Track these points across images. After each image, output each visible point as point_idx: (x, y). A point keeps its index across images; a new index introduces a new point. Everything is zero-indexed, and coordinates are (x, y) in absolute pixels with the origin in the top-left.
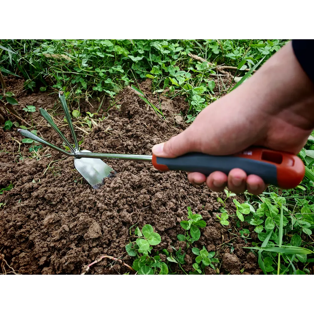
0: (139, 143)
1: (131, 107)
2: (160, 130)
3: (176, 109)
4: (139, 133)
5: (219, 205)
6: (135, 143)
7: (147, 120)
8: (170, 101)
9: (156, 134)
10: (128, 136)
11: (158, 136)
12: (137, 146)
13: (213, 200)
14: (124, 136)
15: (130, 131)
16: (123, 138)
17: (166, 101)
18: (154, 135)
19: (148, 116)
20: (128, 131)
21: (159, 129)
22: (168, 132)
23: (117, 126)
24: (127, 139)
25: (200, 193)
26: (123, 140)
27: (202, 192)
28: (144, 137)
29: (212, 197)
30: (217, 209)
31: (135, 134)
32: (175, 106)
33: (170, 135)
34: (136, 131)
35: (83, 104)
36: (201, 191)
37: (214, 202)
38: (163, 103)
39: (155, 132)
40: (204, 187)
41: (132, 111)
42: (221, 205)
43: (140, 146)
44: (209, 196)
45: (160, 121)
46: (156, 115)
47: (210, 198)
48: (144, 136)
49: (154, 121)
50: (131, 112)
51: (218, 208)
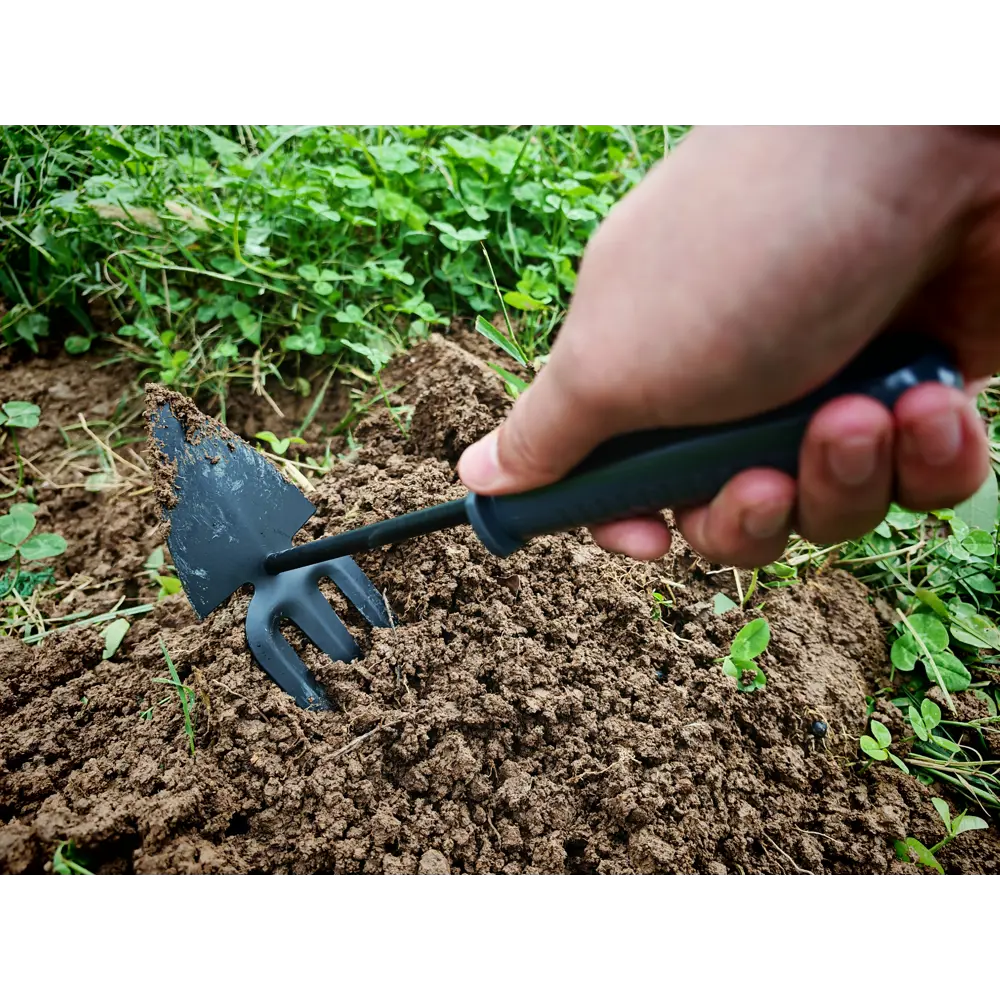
1: (459, 413)
35: (240, 403)
41: (466, 429)
47: (865, 838)
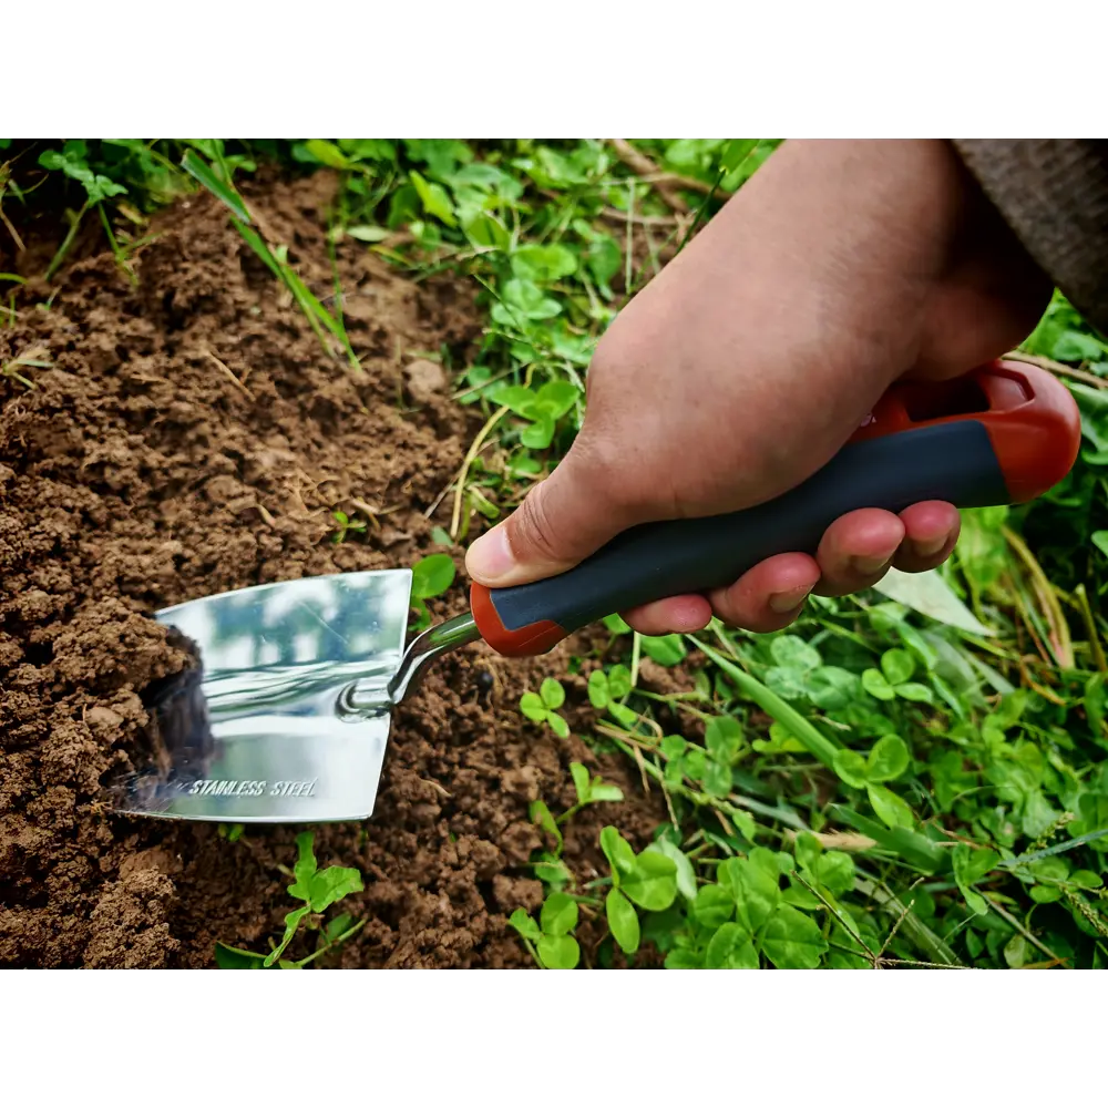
0: (180, 457)
1: (185, 271)
2: (313, 414)
3: (428, 330)
4: (185, 407)
5: (535, 843)
6: (154, 458)
7: (255, 348)
8: (403, 287)
9: (283, 431)
10: (127, 415)
11: (294, 443)
12: (165, 472)
13: (509, 809)
14: (101, 408)
15: (145, 389)
16: (93, 420)
17: (386, 283)
18: (273, 431)
19: (265, 332)
20: (132, 388)
21: (310, 405)
22: (356, 430)
23: (85, 351)
24: (112, 425)
25: (451, 765)
26: (93, 430)
27: (462, 765)
28: (215, 435)
29: (508, 794)
30: (517, 860)
31: (165, 411)
32: (423, 313)
33: (358, 448)
34: (178, 398)
36: (455, 757)
37: (510, 822)
38: (369, 289)
39: (282, 422)
40: (476, 739)
41: (185, 290)
42: (544, 840)
43: (178, 474)
44: (494, 784)
45: (323, 369)
46: (308, 336)
47: (495, 796)
48: (213, 426)
49: (293, 366)
50: (180, 299)
51: (524, 856)
